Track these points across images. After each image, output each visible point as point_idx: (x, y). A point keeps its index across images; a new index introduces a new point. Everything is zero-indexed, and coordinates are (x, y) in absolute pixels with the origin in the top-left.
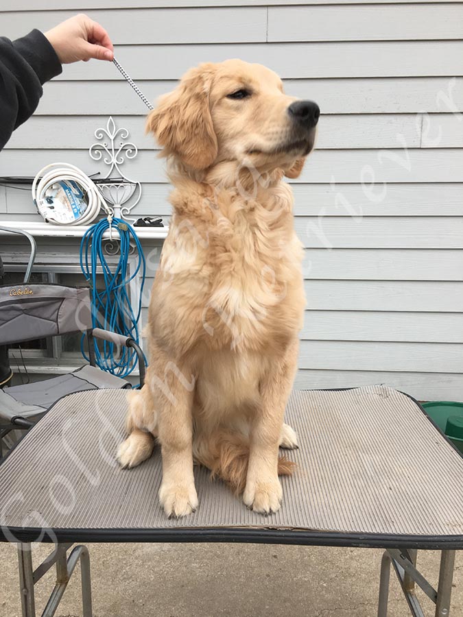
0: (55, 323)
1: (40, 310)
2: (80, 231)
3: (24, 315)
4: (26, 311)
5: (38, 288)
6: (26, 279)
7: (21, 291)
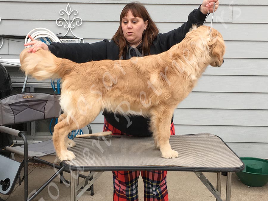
0: (43, 113)
1: (36, 106)
3: (29, 108)
4: (30, 107)
5: (36, 94)
6: (23, 91)
7: (28, 96)
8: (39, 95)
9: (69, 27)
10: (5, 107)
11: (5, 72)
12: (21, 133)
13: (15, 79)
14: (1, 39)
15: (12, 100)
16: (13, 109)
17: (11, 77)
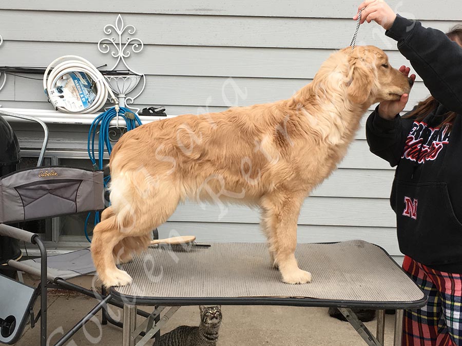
0: (73, 203)
1: (62, 190)
2: (89, 119)
3: (49, 194)
4: (50, 191)
5: (61, 170)
6: (39, 164)
7: (48, 173)
8: (67, 171)
9: (121, 54)
10: (8, 191)
11: (8, 131)
12: (35, 237)
13: (25, 143)
14: (2, 74)
15: (21, 178)
16: (22, 195)
17: (19, 140)
